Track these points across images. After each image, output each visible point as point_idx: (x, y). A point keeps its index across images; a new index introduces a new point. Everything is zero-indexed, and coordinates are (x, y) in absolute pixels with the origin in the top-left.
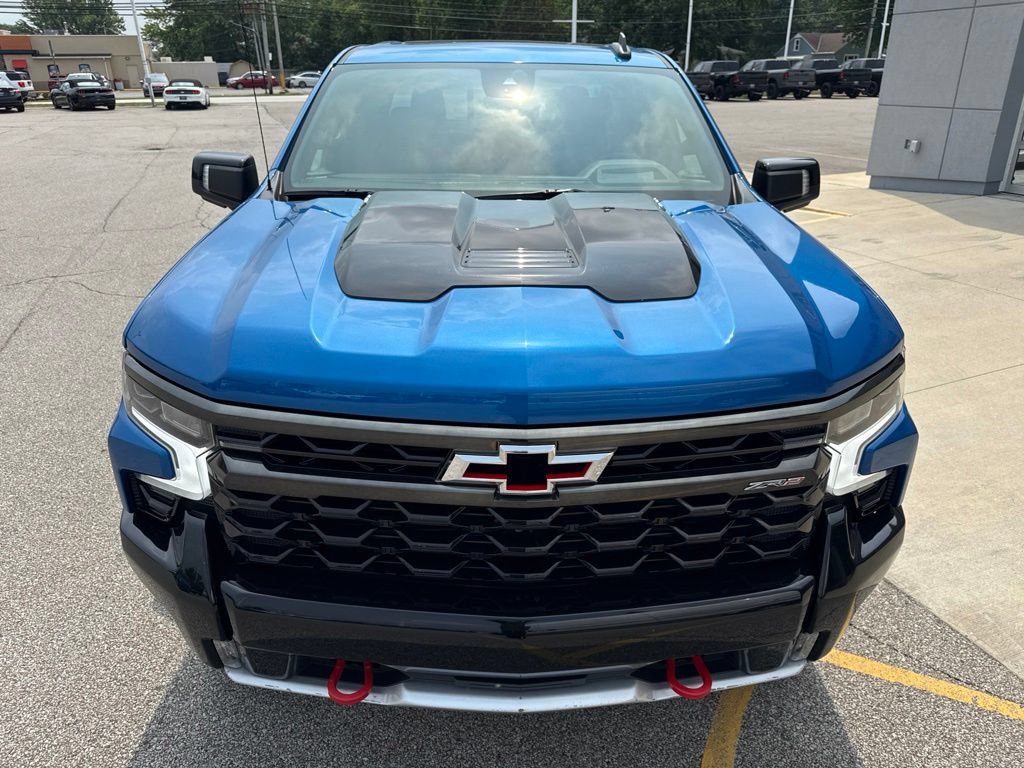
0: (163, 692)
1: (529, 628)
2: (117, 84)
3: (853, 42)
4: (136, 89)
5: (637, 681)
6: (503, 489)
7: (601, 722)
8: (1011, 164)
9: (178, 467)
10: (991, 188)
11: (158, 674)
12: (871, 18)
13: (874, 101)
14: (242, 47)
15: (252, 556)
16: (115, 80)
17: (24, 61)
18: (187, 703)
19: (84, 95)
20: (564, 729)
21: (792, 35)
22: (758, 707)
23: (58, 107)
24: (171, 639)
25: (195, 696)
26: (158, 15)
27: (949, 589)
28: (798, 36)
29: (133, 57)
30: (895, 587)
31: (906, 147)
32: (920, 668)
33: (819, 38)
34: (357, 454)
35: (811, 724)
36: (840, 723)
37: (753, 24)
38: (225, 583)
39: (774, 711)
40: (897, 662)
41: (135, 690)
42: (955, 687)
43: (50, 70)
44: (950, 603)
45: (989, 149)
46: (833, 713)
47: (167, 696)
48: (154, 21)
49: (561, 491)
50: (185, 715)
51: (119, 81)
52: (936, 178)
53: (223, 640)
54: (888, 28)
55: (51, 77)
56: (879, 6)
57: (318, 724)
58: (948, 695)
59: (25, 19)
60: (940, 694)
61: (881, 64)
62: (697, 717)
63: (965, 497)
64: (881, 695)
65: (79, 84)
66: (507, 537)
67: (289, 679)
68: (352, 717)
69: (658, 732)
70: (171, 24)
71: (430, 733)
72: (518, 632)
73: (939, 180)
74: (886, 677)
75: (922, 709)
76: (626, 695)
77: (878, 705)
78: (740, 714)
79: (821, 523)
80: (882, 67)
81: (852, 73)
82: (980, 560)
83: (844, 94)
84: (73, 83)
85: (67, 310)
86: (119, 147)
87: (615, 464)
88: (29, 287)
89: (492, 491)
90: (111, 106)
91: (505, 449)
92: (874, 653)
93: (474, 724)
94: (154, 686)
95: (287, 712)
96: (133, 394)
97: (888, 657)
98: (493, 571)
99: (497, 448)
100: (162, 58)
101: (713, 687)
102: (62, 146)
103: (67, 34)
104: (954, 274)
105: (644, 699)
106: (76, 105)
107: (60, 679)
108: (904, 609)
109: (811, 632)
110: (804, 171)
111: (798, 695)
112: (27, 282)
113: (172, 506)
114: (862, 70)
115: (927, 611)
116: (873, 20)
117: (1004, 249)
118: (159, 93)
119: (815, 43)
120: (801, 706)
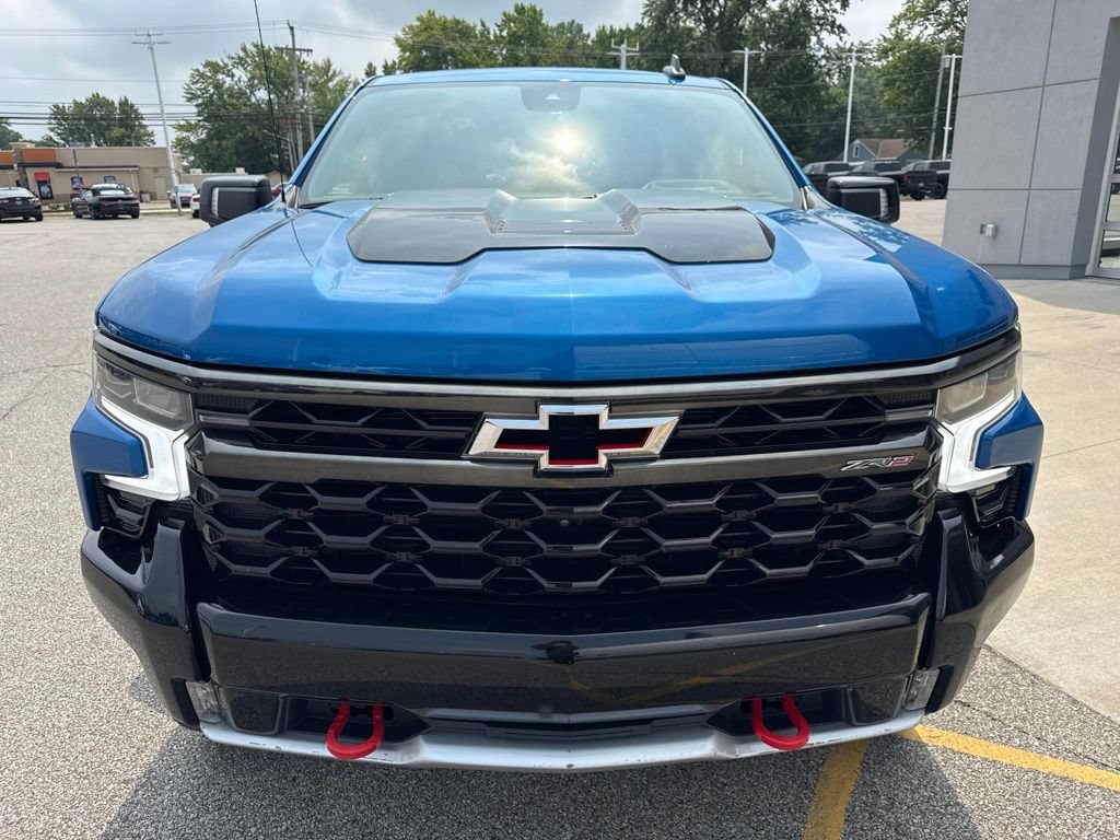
0: (132, 786)
1: (577, 653)
2: (143, 196)
3: (915, 147)
4: (162, 200)
5: (715, 731)
6: (544, 464)
7: (671, 816)
8: (1096, 251)
9: (152, 466)
10: (1077, 272)
11: (128, 766)
12: (932, 123)
13: (942, 203)
14: (275, 158)
15: (238, 569)
16: (142, 192)
17: (47, 174)
18: (159, 799)
19: (107, 204)
20: (624, 825)
21: (851, 141)
22: (864, 798)
23: (79, 216)
24: (148, 727)
25: (171, 790)
26: (189, 128)
27: (1081, 666)
28: (857, 142)
29: (161, 169)
30: (1016, 666)
31: (982, 232)
32: (1057, 752)
33: (878, 145)
34: (365, 425)
35: (931, 817)
36: (966, 815)
37: (809, 130)
38: (203, 607)
39: (884, 802)
40: (1028, 746)
41: (97, 784)
42: (1103, 773)
43: (73, 182)
44: (1084, 681)
45: (1071, 231)
46: (957, 804)
47: (137, 790)
48: (185, 134)
49: (615, 467)
50: (157, 811)
51: (145, 193)
52: (1016, 262)
53: (197, 680)
54: (951, 134)
55: (75, 189)
56: (940, 110)
57: (320, 821)
58: (1097, 783)
59: (52, 134)
60: (1087, 781)
61: (947, 166)
62: (789, 810)
63: (1088, 569)
64: (1014, 783)
65: (102, 193)
66: (549, 531)
67: (280, 733)
68: (362, 812)
69: (742, 829)
70: (203, 136)
71: (459, 831)
72: (564, 656)
73: (1019, 265)
74: (1017, 763)
75: (1067, 799)
76: (703, 748)
77: (1012, 794)
78: (842, 808)
79: (934, 527)
80: (948, 168)
81: (917, 175)
82: (1114, 635)
83: (909, 196)
84: (96, 192)
85: (65, 397)
86: (139, 251)
87: (681, 434)
88: (27, 375)
89: (531, 468)
90: (135, 215)
91: (546, 410)
92: (1000, 737)
93: (513, 820)
94: (121, 780)
95: (283, 807)
96: (104, 382)
97: (1017, 741)
98: (536, 581)
99: (537, 410)
100: (191, 170)
101: (810, 742)
102: (78, 250)
103: (93, 146)
104: (1046, 351)
105: (725, 754)
106: (97, 214)
107: (7, 771)
108: (1031, 689)
109: (928, 668)
110: (881, 190)
111: (911, 784)
112: (24, 371)
113: (143, 514)
114: (927, 172)
115: (1058, 691)
116: (935, 124)
117: (1098, 327)
118: (186, 204)
119: (876, 150)
120: (917, 796)
